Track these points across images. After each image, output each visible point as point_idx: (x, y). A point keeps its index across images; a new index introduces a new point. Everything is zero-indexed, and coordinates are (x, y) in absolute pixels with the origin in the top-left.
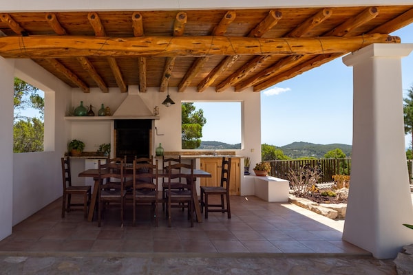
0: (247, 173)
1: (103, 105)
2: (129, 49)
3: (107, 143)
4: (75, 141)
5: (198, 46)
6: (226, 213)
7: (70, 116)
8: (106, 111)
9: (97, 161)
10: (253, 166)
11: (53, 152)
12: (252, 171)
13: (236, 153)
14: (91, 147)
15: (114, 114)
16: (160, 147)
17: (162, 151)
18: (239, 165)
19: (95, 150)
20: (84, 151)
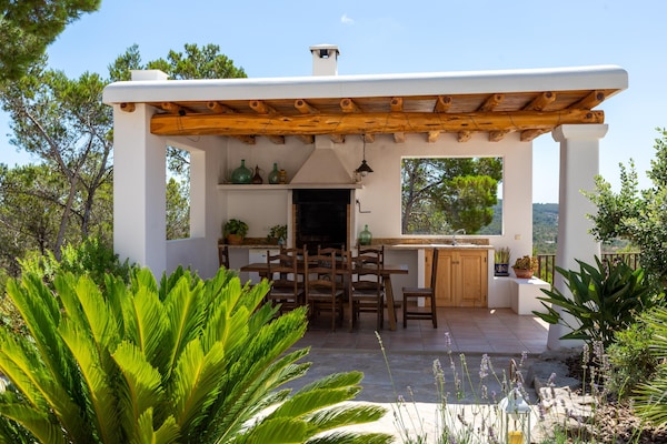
1: (275, 164)
2: (294, 129)
3: (282, 224)
4: (233, 221)
5: (372, 125)
7: (225, 183)
8: (280, 176)
9: (265, 252)
11: (202, 239)
13: (490, 241)
14: (258, 230)
15: (293, 181)
16: (366, 232)
17: (369, 236)
18: (486, 260)
19: (264, 234)
20: (248, 236)
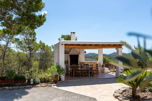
0: (100, 67)
6: (97, 75)
10: (101, 65)
12: (101, 66)
13: (97, 62)
15: (69, 53)
